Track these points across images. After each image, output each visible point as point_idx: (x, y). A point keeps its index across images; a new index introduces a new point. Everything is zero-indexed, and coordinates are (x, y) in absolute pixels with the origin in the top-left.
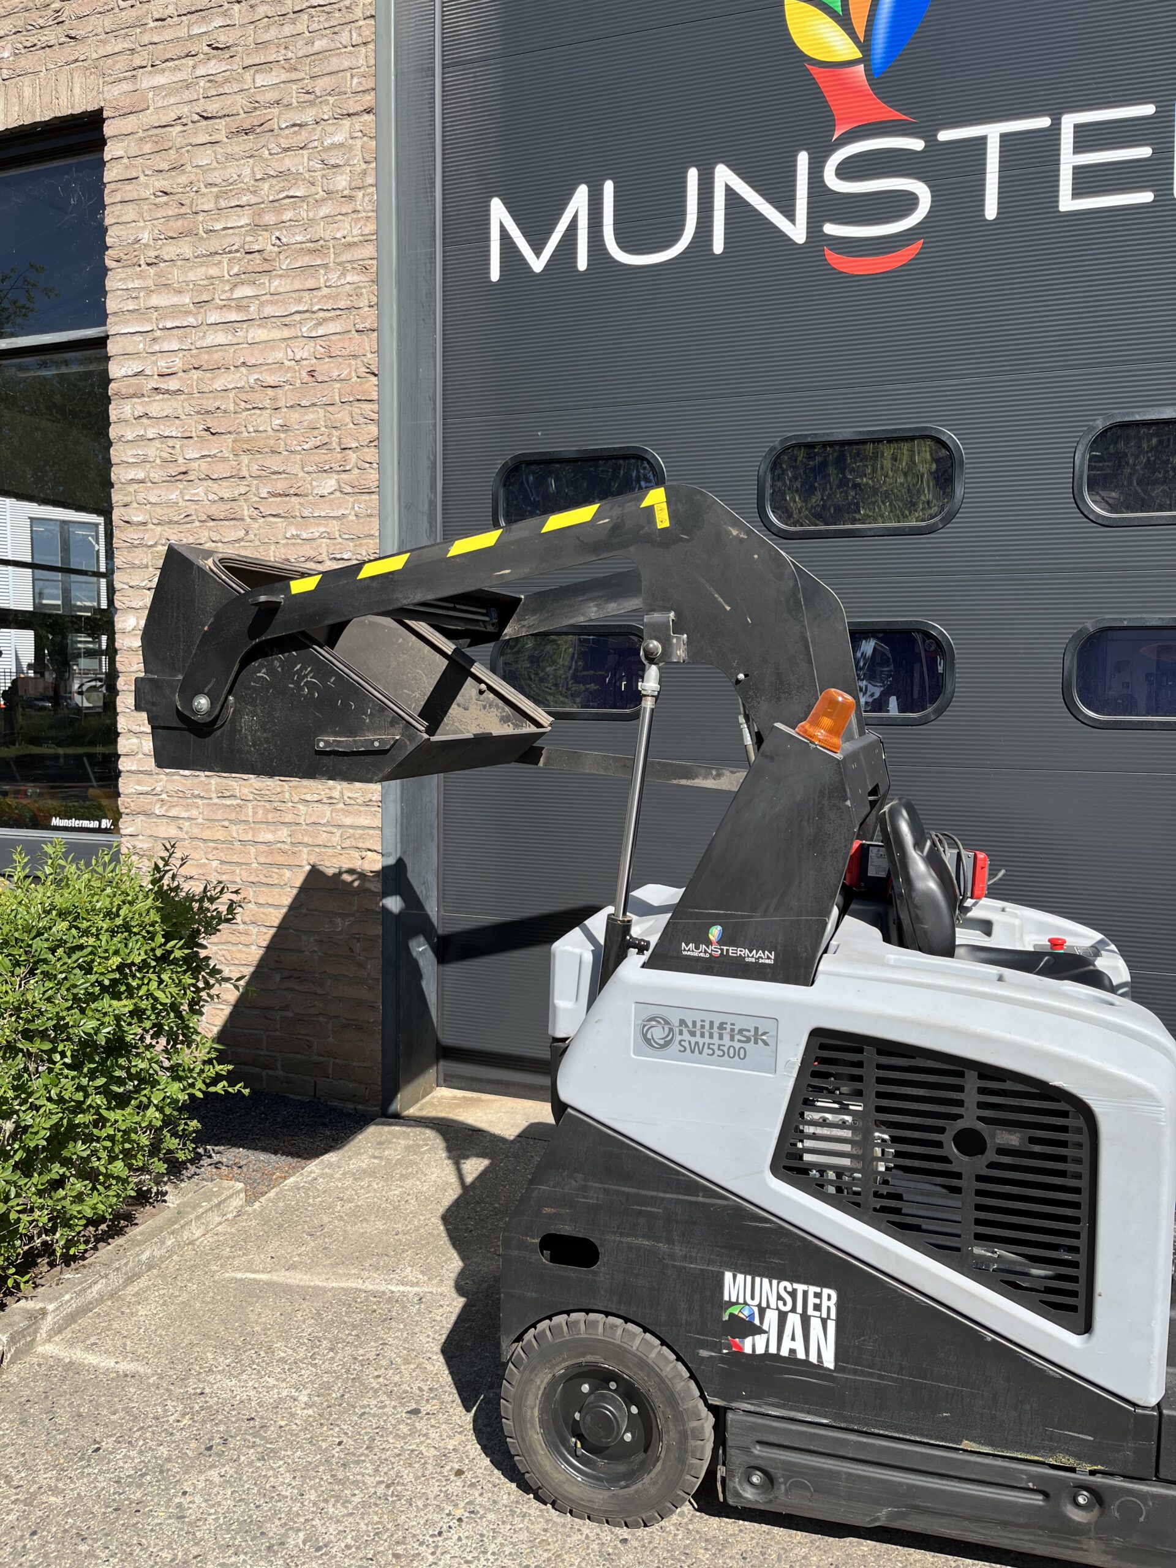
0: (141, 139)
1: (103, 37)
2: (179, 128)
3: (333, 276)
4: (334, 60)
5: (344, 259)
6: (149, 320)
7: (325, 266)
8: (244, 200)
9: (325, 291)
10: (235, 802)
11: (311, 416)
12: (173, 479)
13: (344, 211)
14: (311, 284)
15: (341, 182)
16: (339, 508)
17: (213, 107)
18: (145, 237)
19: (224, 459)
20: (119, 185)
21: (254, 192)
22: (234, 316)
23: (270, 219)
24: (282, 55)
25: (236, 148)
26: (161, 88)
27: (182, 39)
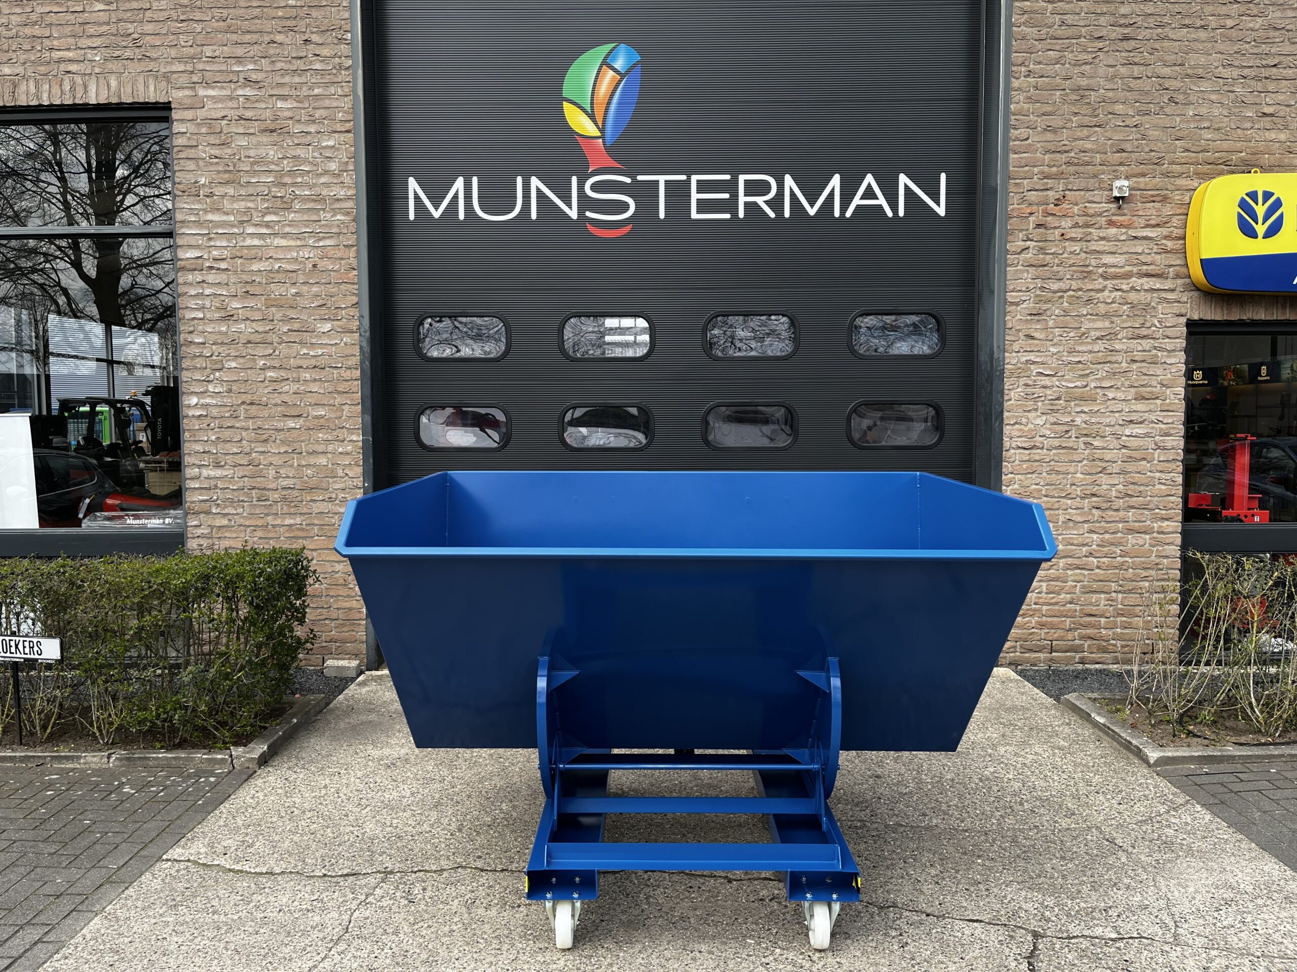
0: (199, 124)
1: (170, 60)
2: (224, 122)
3: (328, 216)
4: (327, 101)
5: (335, 206)
6: (208, 228)
7: (324, 210)
8: (273, 167)
9: (323, 223)
10: (268, 503)
11: (315, 289)
12: (223, 319)
13: (335, 181)
14: (314, 218)
15: (333, 166)
16: (334, 339)
17: (249, 114)
18: (202, 181)
19: (259, 309)
20: (183, 149)
21: (277, 165)
22: (264, 231)
23: (288, 180)
24: (293, 92)
25: (265, 139)
26: (213, 97)
27: (227, 71)
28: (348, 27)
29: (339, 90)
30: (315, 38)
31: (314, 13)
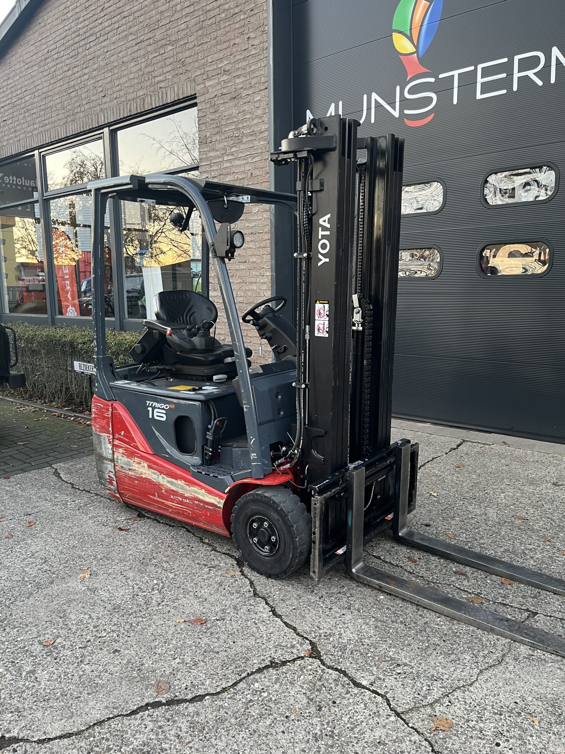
0: (207, 103)
1: (195, 69)
2: (216, 99)
3: (257, 143)
4: (257, 72)
6: (209, 160)
7: (255, 140)
9: (255, 147)
13: (260, 121)
14: (251, 145)
15: (259, 112)
16: (260, 216)
17: (225, 91)
18: (208, 134)
21: (236, 118)
22: (231, 157)
23: (240, 126)
24: (243, 72)
25: (231, 104)
26: (211, 85)
27: (217, 69)
28: (265, 23)
29: (262, 63)
30: (252, 35)
31: (252, 20)
